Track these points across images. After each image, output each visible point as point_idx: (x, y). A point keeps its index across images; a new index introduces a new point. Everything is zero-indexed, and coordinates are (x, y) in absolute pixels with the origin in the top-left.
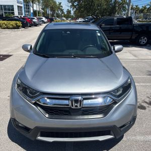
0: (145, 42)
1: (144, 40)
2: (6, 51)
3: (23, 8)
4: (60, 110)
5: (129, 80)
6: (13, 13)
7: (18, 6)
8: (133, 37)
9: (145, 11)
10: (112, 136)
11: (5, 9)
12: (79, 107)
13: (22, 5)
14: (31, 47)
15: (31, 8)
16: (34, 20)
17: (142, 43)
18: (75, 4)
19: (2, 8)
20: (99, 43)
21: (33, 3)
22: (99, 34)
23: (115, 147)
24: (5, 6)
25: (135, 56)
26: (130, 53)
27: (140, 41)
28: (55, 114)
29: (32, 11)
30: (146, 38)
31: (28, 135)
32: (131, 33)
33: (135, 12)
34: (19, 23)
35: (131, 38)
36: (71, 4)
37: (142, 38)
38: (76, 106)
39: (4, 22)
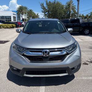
0: (88, 32)
1: (87, 31)
2: (6, 39)
3: (16, 18)
4: (37, 58)
5: (76, 43)
6: (11, 20)
7: (13, 17)
8: (81, 30)
9: (88, 17)
10: (67, 74)
11: (6, 18)
12: (47, 56)
13: (16, 16)
14: (21, 30)
15: (21, 18)
16: (22, 23)
17: (86, 33)
18: (46, 14)
19: (4, 18)
20: (59, 29)
21: (22, 14)
22: (59, 23)
23: (70, 82)
24: (6, 17)
25: (82, 40)
26: (79, 38)
27: (85, 32)
28: (34, 60)
29: (21, 19)
30: (88, 30)
31: (19, 74)
32: (79, 27)
33: (82, 19)
34: (14, 25)
35: (79, 30)
36: (44, 13)
37: (86, 30)
38: (46, 55)
39: (5, 24)
